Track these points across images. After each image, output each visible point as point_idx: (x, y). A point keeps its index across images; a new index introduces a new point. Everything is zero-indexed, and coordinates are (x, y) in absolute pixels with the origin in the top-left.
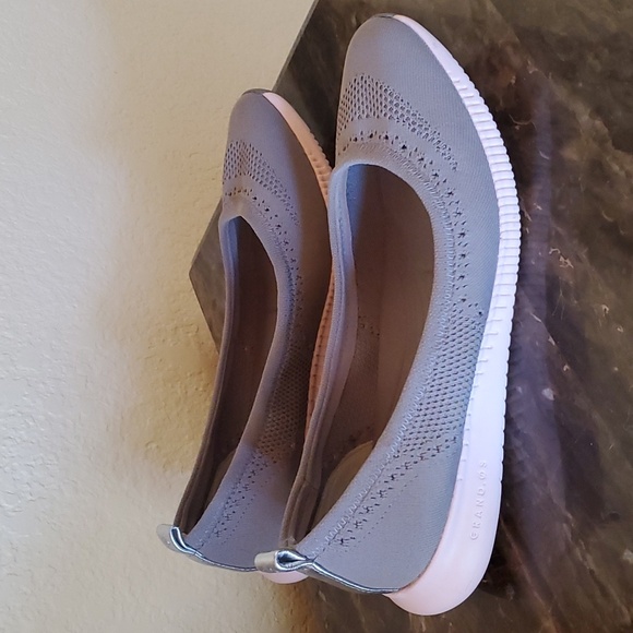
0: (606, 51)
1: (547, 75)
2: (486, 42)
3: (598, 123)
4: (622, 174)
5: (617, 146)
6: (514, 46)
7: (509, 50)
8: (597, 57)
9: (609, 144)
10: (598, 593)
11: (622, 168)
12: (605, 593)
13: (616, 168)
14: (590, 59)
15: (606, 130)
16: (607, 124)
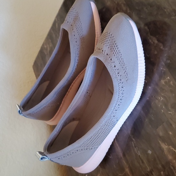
0: (149, 6)
1: (133, 13)
2: (116, 2)
3: (146, 28)
4: (152, 43)
5: (151, 35)
6: (124, 4)
7: (122, 5)
8: (146, 8)
9: (149, 34)
10: (141, 162)
11: (152, 41)
12: (143, 162)
13: (150, 41)
14: (145, 9)
15: (148, 30)
16: (149, 28)
